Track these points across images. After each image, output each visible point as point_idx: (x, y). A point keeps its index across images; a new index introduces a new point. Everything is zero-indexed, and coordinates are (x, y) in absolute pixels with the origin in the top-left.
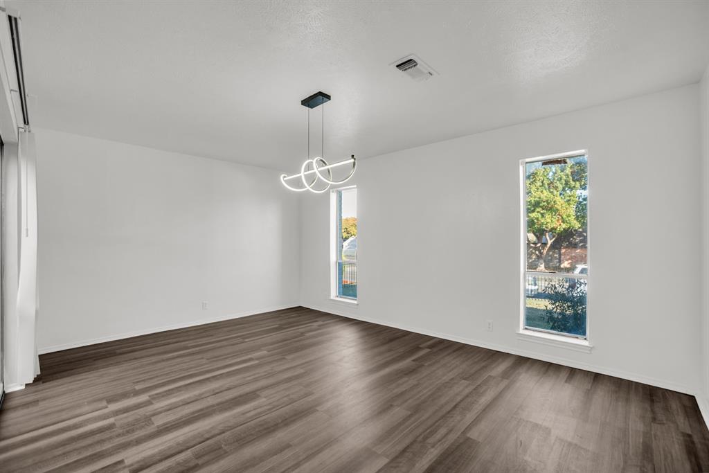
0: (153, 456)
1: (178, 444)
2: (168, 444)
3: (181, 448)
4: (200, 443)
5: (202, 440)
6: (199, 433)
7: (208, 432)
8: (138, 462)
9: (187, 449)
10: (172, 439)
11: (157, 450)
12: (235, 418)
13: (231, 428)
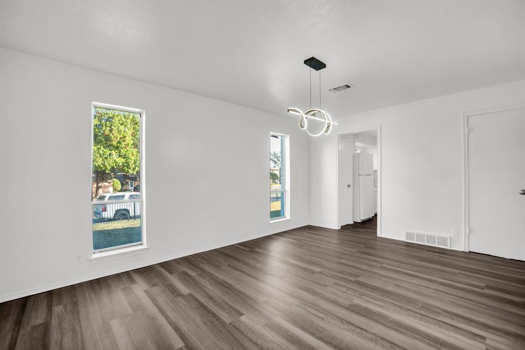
0: (462, 335)
1: (440, 327)
2: (446, 332)
3: (442, 324)
4: (428, 317)
5: (424, 317)
6: (421, 321)
7: (415, 317)
8: (475, 340)
9: (439, 321)
10: (441, 332)
11: (458, 336)
12: (389, 309)
13: (401, 307)
